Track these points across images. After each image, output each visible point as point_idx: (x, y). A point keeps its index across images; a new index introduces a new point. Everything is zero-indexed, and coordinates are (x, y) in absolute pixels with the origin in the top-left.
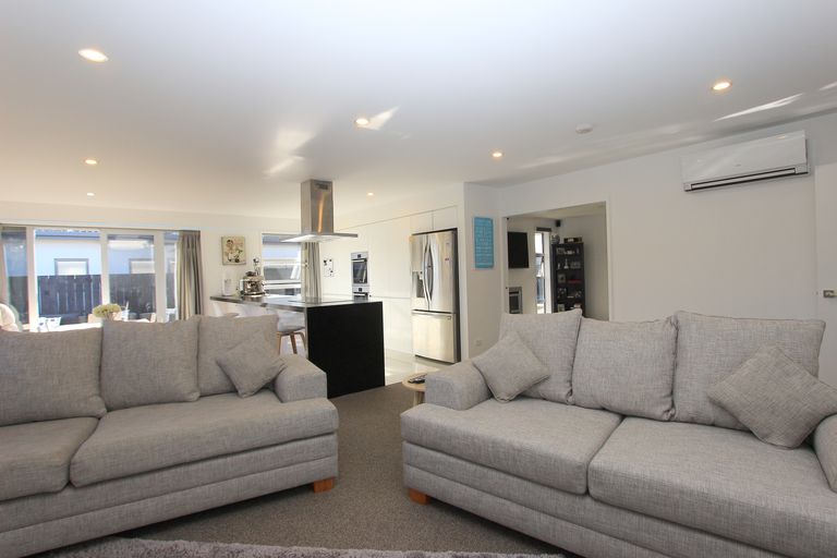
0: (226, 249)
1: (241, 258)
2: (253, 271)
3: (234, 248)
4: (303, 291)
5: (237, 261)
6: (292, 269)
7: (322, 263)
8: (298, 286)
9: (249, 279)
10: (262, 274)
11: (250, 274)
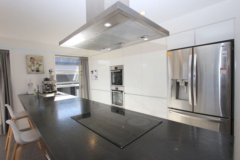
0: (30, 63)
1: (40, 69)
2: (49, 77)
3: (35, 63)
4: (80, 88)
5: (38, 71)
6: (73, 75)
7: (90, 72)
8: (78, 85)
9: (46, 82)
10: (55, 79)
11: (47, 79)
